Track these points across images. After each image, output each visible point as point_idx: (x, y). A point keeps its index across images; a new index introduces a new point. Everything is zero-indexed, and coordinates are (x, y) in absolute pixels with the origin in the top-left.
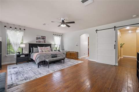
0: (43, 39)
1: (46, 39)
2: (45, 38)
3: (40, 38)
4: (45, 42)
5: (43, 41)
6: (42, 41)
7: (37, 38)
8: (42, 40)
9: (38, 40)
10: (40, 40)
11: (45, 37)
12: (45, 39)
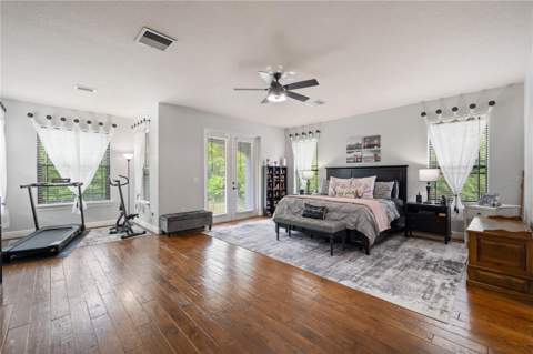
0: (369, 146)
1: (382, 144)
2: (376, 142)
3: (358, 147)
4: (377, 160)
5: (372, 155)
6: (365, 155)
7: (350, 148)
8: (367, 153)
9: (352, 155)
10: (359, 154)
11: (378, 137)
12: (379, 146)
